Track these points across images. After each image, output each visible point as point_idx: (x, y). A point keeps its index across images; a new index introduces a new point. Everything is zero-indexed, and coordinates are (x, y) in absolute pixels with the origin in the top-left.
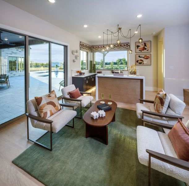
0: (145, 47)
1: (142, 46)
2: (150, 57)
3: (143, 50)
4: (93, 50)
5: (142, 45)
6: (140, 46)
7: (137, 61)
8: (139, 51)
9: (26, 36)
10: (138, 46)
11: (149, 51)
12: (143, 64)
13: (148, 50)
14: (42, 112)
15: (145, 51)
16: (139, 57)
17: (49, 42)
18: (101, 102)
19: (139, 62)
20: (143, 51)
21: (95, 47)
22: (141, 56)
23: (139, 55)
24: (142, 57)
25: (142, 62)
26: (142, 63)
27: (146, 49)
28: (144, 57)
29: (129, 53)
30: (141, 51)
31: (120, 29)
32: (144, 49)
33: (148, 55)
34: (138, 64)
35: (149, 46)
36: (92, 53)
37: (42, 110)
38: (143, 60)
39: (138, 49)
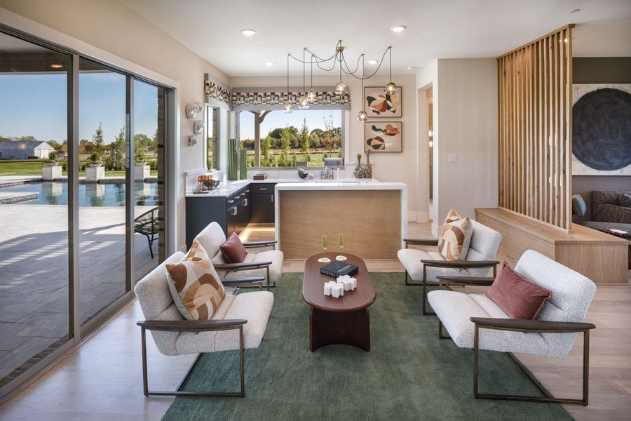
0: (388, 102)
1: (379, 100)
2: (399, 130)
3: (383, 110)
4: (239, 105)
5: (381, 96)
6: (374, 99)
7: (369, 142)
8: (374, 111)
9: (74, 55)
10: (370, 99)
11: (398, 113)
12: (384, 148)
13: (394, 112)
14: (193, 306)
15: (388, 113)
16: (374, 128)
17: (129, 76)
18: (320, 260)
19: (372, 143)
20: (382, 114)
21: (245, 94)
22: (377, 128)
23: (373, 124)
24: (380, 130)
25: (380, 143)
26: (381, 147)
27: (390, 107)
28: (385, 131)
29: (360, 120)
30: (378, 113)
31: (340, 50)
32: (386, 107)
33: (394, 126)
34: (370, 148)
35: (397, 101)
36: (233, 114)
37: (192, 300)
38: (383, 138)
39: (371, 108)
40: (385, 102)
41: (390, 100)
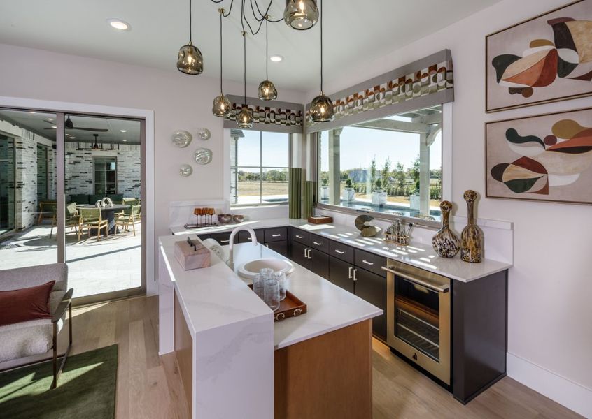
0: (566, 55)
1: (530, 56)
3: (544, 81)
5: (534, 44)
6: (513, 58)
7: (497, 172)
8: (512, 91)
12: (545, 190)
13: (585, 78)
15: (561, 85)
16: (512, 136)
19: (507, 175)
20: (539, 93)
22: (521, 133)
23: (509, 126)
24: (532, 138)
25: (532, 175)
26: (538, 186)
27: (574, 66)
28: (550, 140)
30: (527, 92)
32: (553, 68)
33: (583, 120)
34: (500, 188)
38: (543, 161)
39: (506, 85)
40: (553, 54)
41: (572, 46)
